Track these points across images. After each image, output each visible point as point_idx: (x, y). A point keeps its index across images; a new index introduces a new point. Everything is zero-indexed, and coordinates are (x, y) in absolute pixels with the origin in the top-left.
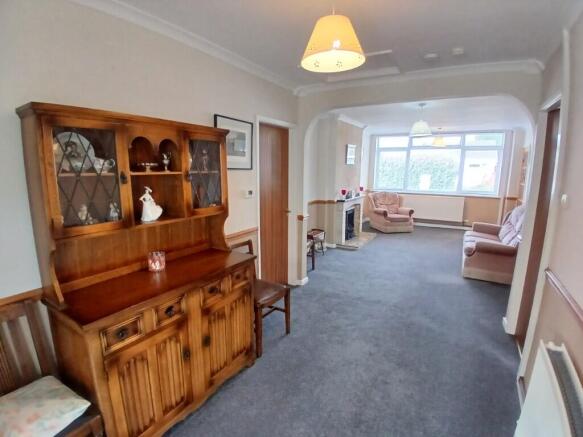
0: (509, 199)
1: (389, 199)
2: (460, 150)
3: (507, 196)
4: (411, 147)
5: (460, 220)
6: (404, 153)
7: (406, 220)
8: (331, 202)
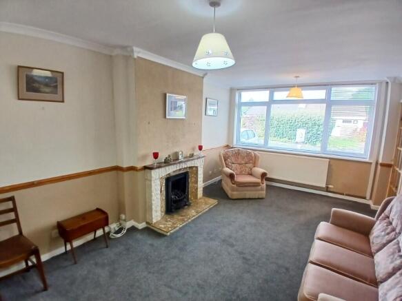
0: (382, 165)
1: (243, 158)
2: (325, 105)
3: (380, 161)
4: (272, 101)
5: (324, 185)
6: (265, 108)
7: (256, 185)
8: (132, 169)
